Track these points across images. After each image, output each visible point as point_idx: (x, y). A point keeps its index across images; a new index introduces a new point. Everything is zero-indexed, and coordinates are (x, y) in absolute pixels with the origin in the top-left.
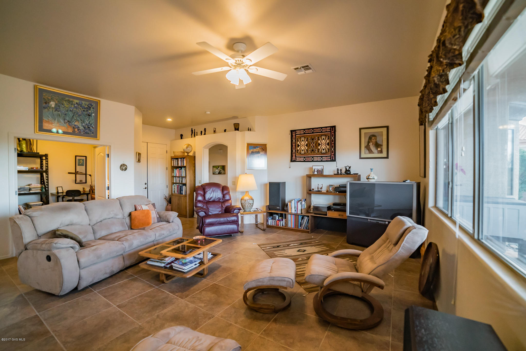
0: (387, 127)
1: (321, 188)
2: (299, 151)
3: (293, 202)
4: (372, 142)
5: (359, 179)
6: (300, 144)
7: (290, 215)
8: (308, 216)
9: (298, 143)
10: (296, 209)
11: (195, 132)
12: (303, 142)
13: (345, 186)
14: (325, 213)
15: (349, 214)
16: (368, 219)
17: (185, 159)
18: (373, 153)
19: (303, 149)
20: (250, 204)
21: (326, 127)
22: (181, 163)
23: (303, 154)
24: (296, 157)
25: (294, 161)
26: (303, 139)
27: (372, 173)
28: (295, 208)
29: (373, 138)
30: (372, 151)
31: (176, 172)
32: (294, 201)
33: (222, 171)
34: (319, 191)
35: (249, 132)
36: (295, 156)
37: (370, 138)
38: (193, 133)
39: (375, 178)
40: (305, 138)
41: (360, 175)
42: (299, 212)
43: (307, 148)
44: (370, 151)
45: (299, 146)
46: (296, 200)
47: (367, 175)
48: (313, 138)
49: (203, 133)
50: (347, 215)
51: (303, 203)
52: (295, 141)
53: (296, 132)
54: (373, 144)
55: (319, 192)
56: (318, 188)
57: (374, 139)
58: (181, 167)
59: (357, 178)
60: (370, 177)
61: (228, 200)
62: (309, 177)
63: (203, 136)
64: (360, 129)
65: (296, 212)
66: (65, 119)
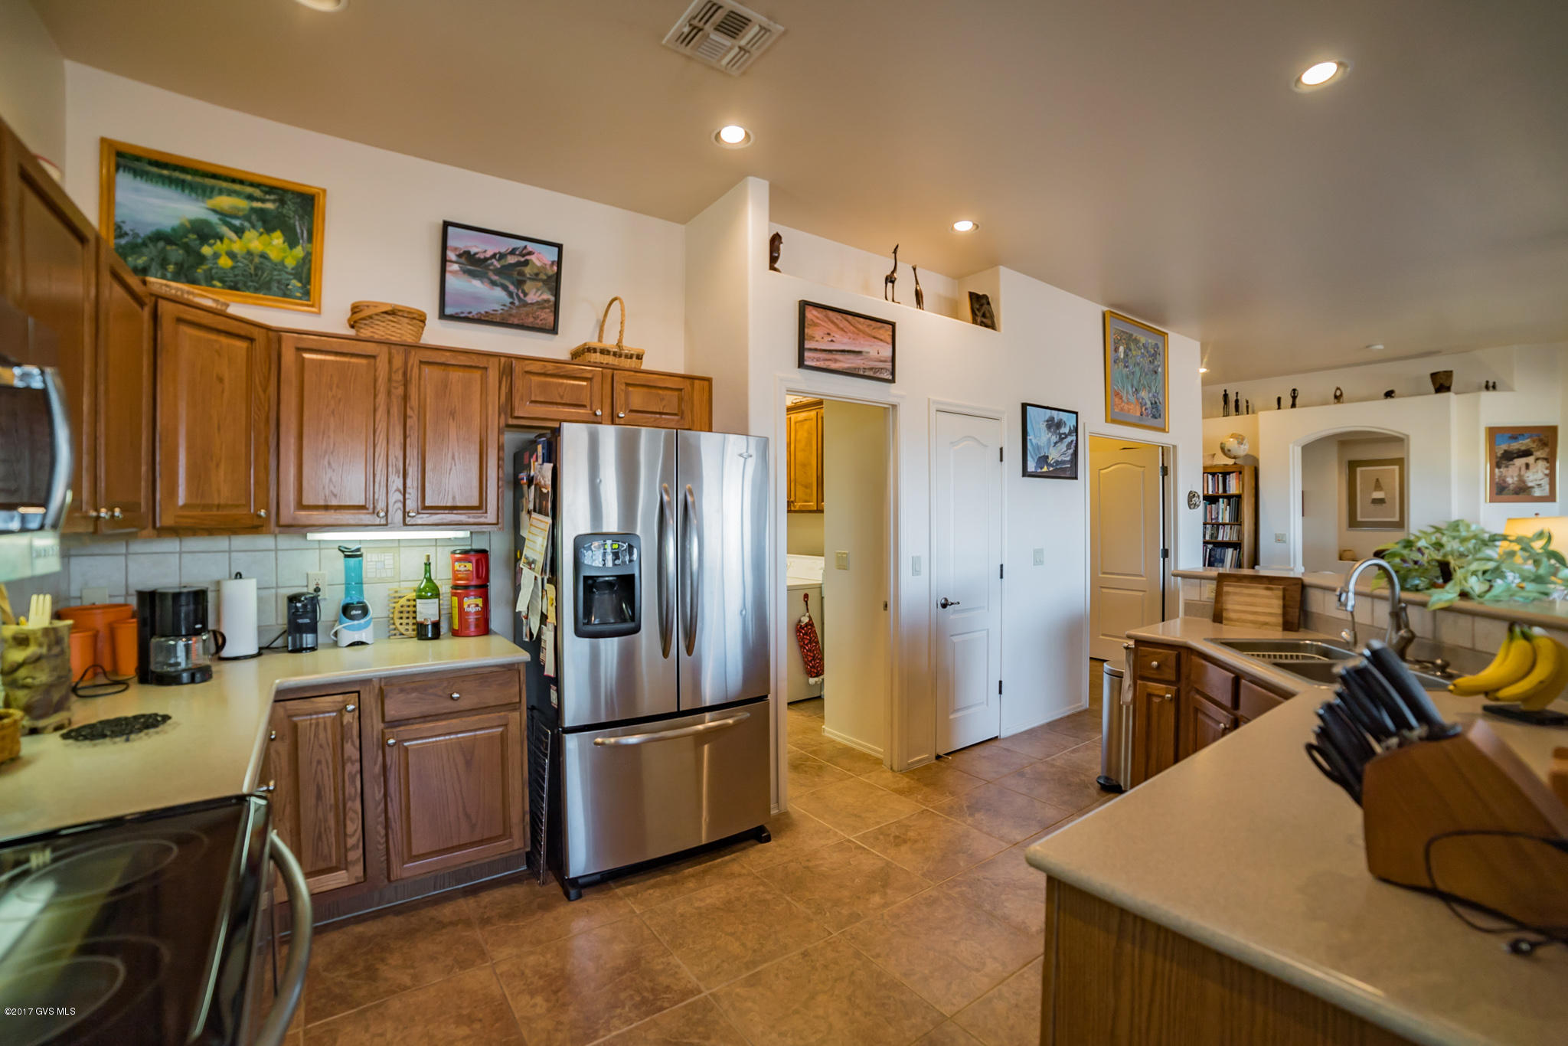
11: (1237, 401)
22: (1216, 487)
35: (1490, 393)
38: (1233, 407)
49: (1287, 400)
63: (1285, 411)
66: (1132, 386)
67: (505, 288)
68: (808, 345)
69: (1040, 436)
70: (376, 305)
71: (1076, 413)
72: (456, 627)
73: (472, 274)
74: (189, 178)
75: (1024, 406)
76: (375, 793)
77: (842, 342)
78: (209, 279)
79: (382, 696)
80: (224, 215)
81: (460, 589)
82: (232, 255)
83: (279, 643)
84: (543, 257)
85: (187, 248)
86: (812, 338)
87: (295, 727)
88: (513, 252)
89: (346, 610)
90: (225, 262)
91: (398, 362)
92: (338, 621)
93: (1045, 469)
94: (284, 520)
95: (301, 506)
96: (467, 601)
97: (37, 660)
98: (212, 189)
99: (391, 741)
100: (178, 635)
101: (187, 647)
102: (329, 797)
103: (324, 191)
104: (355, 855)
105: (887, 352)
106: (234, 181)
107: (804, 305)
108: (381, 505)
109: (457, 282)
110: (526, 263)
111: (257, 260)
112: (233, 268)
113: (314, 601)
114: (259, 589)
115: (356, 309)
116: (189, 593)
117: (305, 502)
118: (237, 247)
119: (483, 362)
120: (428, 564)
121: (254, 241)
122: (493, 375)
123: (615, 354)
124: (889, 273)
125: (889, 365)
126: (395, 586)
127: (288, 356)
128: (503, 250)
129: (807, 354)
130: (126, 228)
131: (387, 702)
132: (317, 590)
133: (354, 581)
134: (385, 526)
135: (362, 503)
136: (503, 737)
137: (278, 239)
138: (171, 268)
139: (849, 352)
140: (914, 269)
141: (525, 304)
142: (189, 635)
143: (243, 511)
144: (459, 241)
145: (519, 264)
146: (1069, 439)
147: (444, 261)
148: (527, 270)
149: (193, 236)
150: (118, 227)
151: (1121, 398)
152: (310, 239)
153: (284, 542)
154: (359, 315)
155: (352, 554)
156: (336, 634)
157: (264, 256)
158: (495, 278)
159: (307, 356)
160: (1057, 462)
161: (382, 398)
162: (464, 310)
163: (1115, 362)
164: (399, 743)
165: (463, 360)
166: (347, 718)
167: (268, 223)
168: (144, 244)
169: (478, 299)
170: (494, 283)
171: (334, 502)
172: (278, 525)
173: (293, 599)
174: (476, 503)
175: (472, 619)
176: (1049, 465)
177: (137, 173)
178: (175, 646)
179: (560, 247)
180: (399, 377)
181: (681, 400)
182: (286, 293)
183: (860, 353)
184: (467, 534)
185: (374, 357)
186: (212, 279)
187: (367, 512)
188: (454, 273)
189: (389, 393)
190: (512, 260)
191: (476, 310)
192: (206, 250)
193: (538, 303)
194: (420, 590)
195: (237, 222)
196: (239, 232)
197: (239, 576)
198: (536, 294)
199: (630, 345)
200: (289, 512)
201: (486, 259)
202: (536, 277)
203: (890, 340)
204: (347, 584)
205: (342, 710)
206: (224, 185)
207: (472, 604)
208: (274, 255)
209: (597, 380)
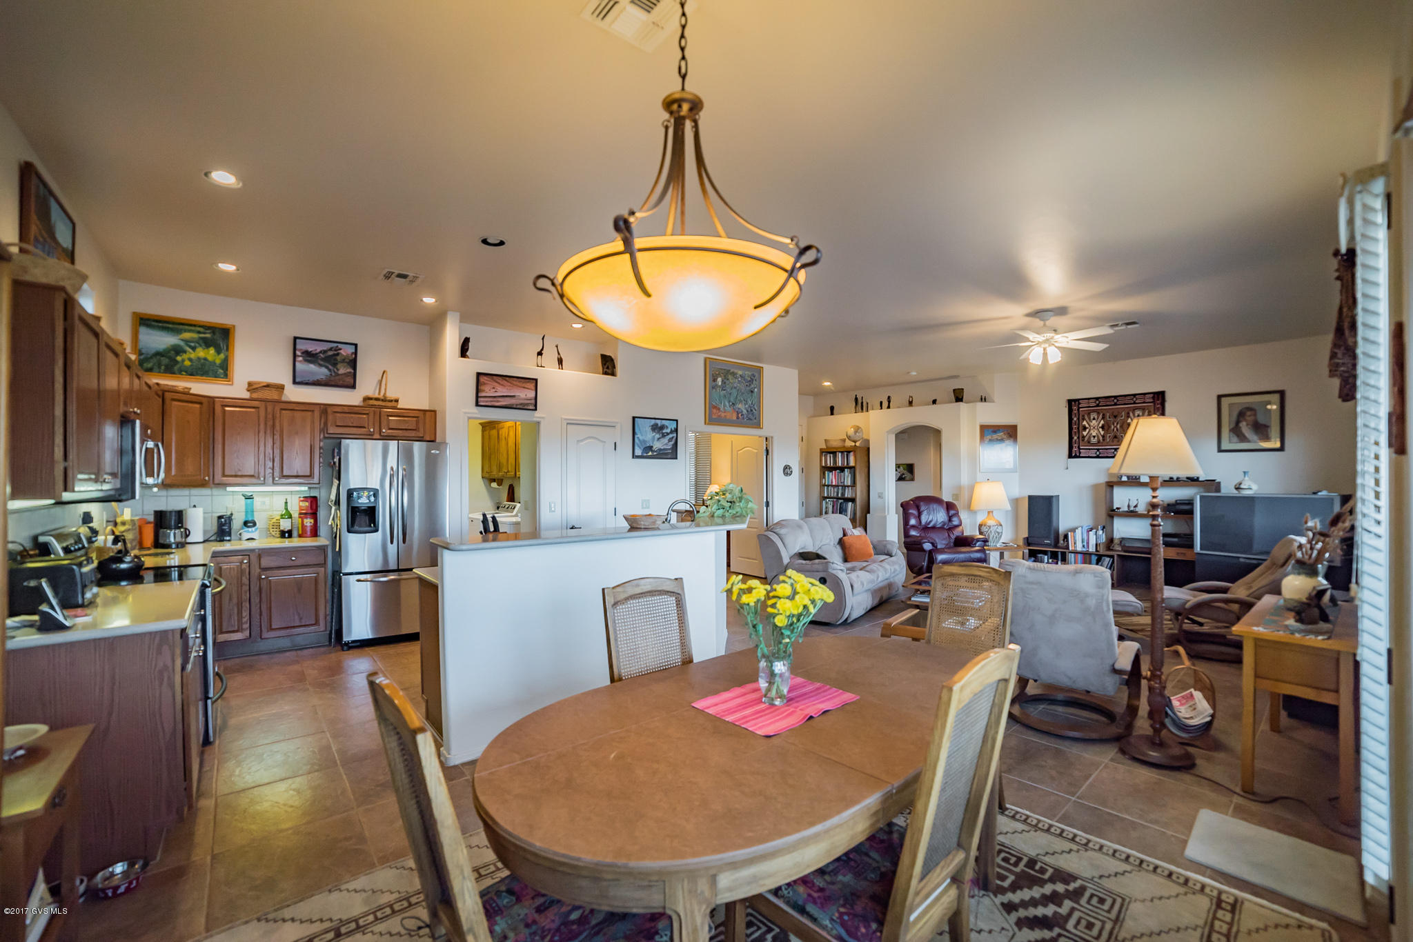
0: (1282, 394)
1: (1136, 506)
2: (1086, 439)
3: (1078, 532)
4: (1245, 420)
5: (1218, 488)
6: (1087, 426)
7: (1073, 555)
8: (1112, 557)
9: (1085, 423)
10: (1085, 544)
11: (862, 403)
12: (1094, 422)
13: (1190, 503)
14: (1148, 551)
15: (1199, 549)
16: (1239, 558)
17: (852, 454)
18: (1248, 441)
19: (1094, 434)
20: (999, 533)
21: (1145, 394)
22: (843, 461)
23: (1094, 444)
24: (1080, 449)
25: (1076, 457)
26: (1093, 415)
27: (1246, 478)
28: (1083, 542)
29: (1249, 413)
30: (1244, 436)
31: (832, 478)
32: (1080, 529)
33: (908, 475)
34: (1132, 511)
35: (984, 404)
36: (1079, 447)
37: (1241, 415)
38: (860, 405)
39: (1252, 488)
40: (1098, 413)
41: (1219, 483)
42: (1092, 549)
43: (1102, 433)
44: (1243, 438)
45: (1085, 428)
46: (1085, 529)
47: (1237, 482)
48: (1115, 414)
49: (885, 404)
50: (1195, 551)
51: (1101, 532)
52: (1078, 419)
53: (1079, 404)
54: (1247, 425)
55: (1132, 514)
56: (1129, 506)
57: (1250, 416)
58: (842, 469)
59: (1214, 487)
60: (1242, 486)
61: (957, 526)
62: (1110, 485)
63: (885, 410)
64: (1220, 397)
65: (1084, 550)
66: (729, 402)
67: (327, 367)
68: (480, 395)
69: (647, 435)
70: (259, 383)
71: (677, 421)
72: (300, 532)
73: (310, 362)
74: (170, 326)
75: (634, 418)
76: (255, 600)
77: (502, 391)
78: (180, 372)
79: (260, 557)
80: (186, 341)
81: (303, 515)
82: (190, 360)
83: (213, 538)
84: (347, 351)
85: (170, 358)
86: (483, 391)
87: (221, 568)
88: (331, 349)
89: (246, 523)
90: (187, 363)
91: (270, 409)
92: (242, 529)
93: (650, 454)
94: (216, 482)
95: (224, 475)
96: (305, 521)
97: (128, 530)
98: (181, 330)
99: (263, 577)
100: (171, 529)
101: (175, 534)
102: (235, 600)
103: (234, 326)
104: (246, 626)
105: (532, 394)
106: (191, 325)
107: (479, 374)
108: (262, 474)
109: (300, 366)
110: (338, 354)
111: (202, 361)
112: (191, 365)
113: (230, 518)
114: (204, 513)
115: (250, 384)
116: (176, 512)
117: (226, 473)
118: (193, 356)
119: (311, 408)
120: (286, 503)
121: (201, 353)
122: (317, 414)
123: (382, 400)
124: (539, 350)
125: (533, 401)
126: (270, 513)
127: (218, 409)
128: (325, 349)
129: (479, 399)
130: (143, 351)
131: (262, 559)
132: (232, 514)
133: (250, 510)
134: (264, 484)
135: (252, 474)
136: (316, 579)
137: (212, 351)
138: (163, 367)
139: (506, 396)
140: (557, 347)
141: (338, 375)
142: (175, 528)
143: (198, 477)
144: (302, 346)
145: (334, 355)
146: (671, 436)
147: (295, 356)
148: (339, 358)
149: (173, 352)
150: (140, 351)
151: (719, 409)
152: (227, 349)
153: (216, 491)
154: (251, 387)
155: (249, 498)
156: (240, 534)
157: (205, 359)
158: (322, 363)
159: (227, 409)
160: (660, 450)
161: (262, 426)
162: (306, 379)
163: (713, 388)
164: (267, 578)
165: (303, 407)
166: (244, 566)
167: (207, 343)
168: (151, 358)
169: (312, 373)
170: (321, 365)
171: (240, 473)
172: (214, 484)
173: (220, 517)
174: (308, 474)
175: (308, 529)
176: (653, 451)
177: (148, 326)
178: (169, 534)
179: (356, 345)
180: (270, 416)
181: (417, 422)
182: (216, 376)
183: (514, 396)
184: (306, 488)
185: (258, 408)
186: (181, 371)
187: (254, 478)
188: (300, 361)
189: (266, 424)
190: (330, 353)
191: (311, 379)
192: (179, 358)
193: (345, 374)
194: (282, 515)
195: (193, 344)
196: (194, 349)
197: (195, 506)
198: (343, 370)
199: (391, 394)
200: (218, 478)
201: (317, 354)
202: (343, 361)
203: (534, 388)
204: (246, 512)
205: (242, 562)
206: (187, 327)
207: (309, 522)
208: (210, 358)
209: (372, 415)
